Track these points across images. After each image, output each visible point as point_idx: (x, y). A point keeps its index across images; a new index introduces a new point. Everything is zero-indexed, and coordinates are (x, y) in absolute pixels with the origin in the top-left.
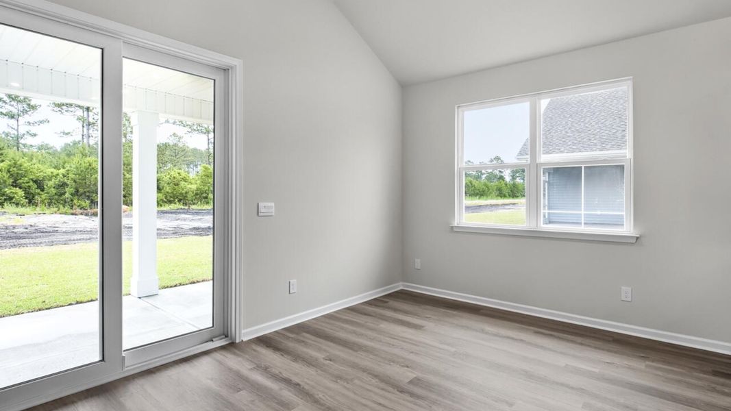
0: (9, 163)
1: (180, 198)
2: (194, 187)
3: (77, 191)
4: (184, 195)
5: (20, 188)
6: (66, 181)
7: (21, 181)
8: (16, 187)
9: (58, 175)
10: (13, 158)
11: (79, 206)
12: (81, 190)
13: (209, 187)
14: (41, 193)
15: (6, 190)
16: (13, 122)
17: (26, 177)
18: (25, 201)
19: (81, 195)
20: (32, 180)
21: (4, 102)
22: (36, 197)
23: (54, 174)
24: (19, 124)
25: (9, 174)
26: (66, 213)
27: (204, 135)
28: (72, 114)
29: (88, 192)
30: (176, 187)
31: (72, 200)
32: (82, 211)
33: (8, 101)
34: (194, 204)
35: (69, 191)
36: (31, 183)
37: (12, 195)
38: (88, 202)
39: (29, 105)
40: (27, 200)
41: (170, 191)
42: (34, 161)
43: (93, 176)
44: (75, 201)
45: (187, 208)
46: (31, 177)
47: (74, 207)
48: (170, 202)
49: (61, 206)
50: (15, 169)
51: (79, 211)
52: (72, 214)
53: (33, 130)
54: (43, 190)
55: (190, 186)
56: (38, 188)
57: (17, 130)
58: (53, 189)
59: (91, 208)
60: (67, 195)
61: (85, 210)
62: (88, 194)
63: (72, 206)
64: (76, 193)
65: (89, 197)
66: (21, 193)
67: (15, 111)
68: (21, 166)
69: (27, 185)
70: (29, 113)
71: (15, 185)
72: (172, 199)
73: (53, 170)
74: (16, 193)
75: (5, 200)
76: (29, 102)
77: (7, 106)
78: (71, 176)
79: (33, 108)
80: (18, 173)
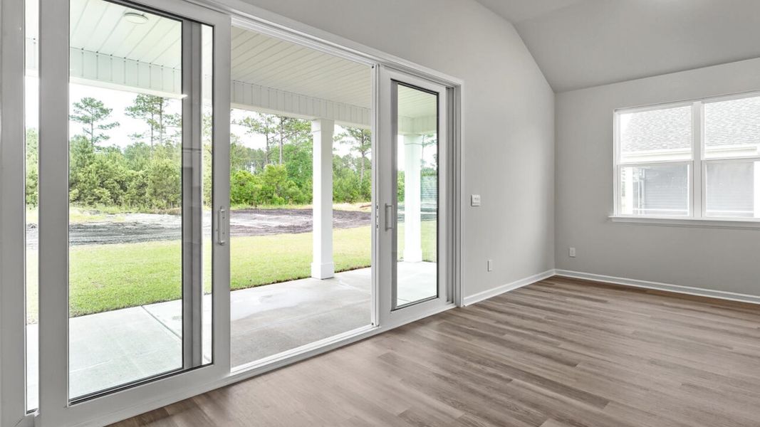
0: (97, 165)
1: (246, 198)
2: (260, 187)
3: (155, 192)
4: (250, 195)
5: (107, 188)
6: (145, 181)
7: (107, 182)
8: (103, 187)
9: (137, 176)
10: (100, 161)
11: (157, 206)
12: (159, 191)
13: (273, 186)
14: (124, 193)
15: (95, 190)
16: (88, 126)
17: (111, 178)
18: (110, 201)
19: (159, 195)
20: (116, 181)
21: (81, 107)
22: (120, 197)
23: (135, 175)
24: (94, 128)
25: (97, 176)
26: (146, 212)
27: (263, 135)
28: (142, 117)
29: (165, 192)
30: (242, 187)
31: (150, 200)
32: (159, 210)
33: (83, 106)
34: (259, 204)
35: (148, 191)
36: (116, 184)
37: (99, 195)
38: (165, 202)
39: (101, 109)
40: (112, 200)
41: (237, 191)
42: (117, 163)
43: (170, 177)
44: (154, 201)
45: (253, 207)
46: (116, 178)
47: (153, 206)
48: (238, 202)
49: (142, 206)
50: (102, 171)
51: (157, 210)
52: (151, 213)
53: (106, 133)
54: (125, 190)
55: (256, 186)
56: (122, 188)
57: (92, 134)
58: (133, 189)
59: (167, 208)
60: (147, 195)
61: (162, 209)
62: (164, 194)
63: (151, 205)
64: (155, 194)
65: (165, 197)
66: (107, 193)
67: (90, 115)
68: (107, 167)
69: (112, 185)
70: (102, 117)
71: (102, 185)
72: (239, 199)
73: (133, 171)
74: (103, 193)
75: (94, 199)
76: (101, 107)
77: (83, 111)
78: (150, 176)
79: (105, 111)
80: (104, 175)
